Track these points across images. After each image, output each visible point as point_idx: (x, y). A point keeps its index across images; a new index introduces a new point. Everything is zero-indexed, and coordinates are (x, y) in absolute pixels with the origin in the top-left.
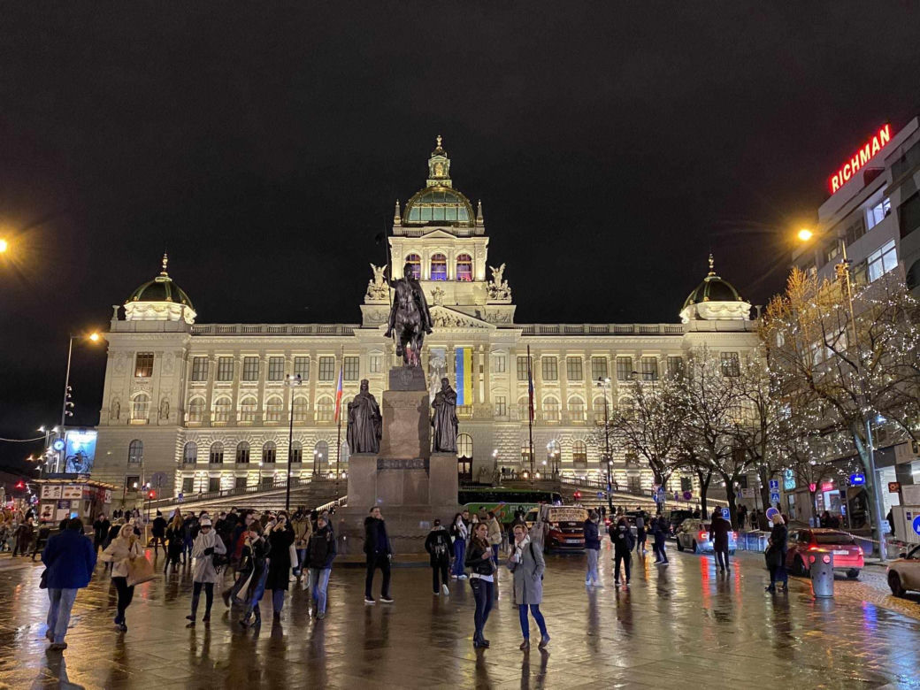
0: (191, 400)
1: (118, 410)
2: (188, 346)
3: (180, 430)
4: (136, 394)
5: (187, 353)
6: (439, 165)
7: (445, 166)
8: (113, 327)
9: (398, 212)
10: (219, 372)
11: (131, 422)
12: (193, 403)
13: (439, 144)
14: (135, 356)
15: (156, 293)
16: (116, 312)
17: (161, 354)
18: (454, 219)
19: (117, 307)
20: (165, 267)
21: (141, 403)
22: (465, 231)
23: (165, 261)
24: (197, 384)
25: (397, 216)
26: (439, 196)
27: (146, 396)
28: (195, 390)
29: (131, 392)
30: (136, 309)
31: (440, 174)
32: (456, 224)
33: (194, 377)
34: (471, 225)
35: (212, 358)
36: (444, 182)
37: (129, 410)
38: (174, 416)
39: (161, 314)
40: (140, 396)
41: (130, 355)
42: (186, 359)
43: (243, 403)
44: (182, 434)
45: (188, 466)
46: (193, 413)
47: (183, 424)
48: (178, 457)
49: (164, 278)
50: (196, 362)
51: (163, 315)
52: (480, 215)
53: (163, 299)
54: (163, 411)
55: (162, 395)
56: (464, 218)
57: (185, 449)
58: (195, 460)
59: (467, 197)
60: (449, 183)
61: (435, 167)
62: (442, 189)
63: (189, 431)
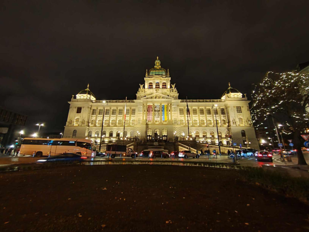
0: (92, 120)
1: (71, 122)
2: (91, 106)
3: (88, 127)
4: (76, 118)
5: (91, 108)
6: (158, 63)
7: (159, 63)
8: (72, 100)
9: (147, 72)
10: (99, 113)
11: (74, 125)
12: (92, 121)
13: (158, 58)
14: (77, 108)
15: (85, 92)
16: (73, 97)
17: (83, 107)
18: (161, 74)
19: (73, 96)
20: (88, 87)
21: (77, 120)
22: (164, 76)
23: (88, 86)
24: (93, 116)
25: (147, 73)
26: (157, 69)
27: (79, 118)
28: (93, 117)
29: (75, 117)
30: (78, 96)
31: (158, 65)
32: (162, 75)
33: (93, 114)
34: (166, 75)
35: (97, 109)
36: (159, 66)
37: (74, 122)
38: (86, 124)
39: (85, 97)
40: (77, 118)
41: (75, 108)
42: (91, 109)
43: (105, 121)
44: (88, 128)
45: (89, 137)
46: (92, 123)
47: (89, 126)
48: (86, 134)
49: (88, 89)
50: (94, 110)
51: (85, 98)
52: (168, 72)
53: (86, 94)
54: (83, 123)
55: (83, 118)
56: (164, 74)
57: (89, 133)
58: (91, 135)
59: (165, 69)
60: (160, 67)
61: (156, 63)
62: (158, 68)
63: (90, 128)
